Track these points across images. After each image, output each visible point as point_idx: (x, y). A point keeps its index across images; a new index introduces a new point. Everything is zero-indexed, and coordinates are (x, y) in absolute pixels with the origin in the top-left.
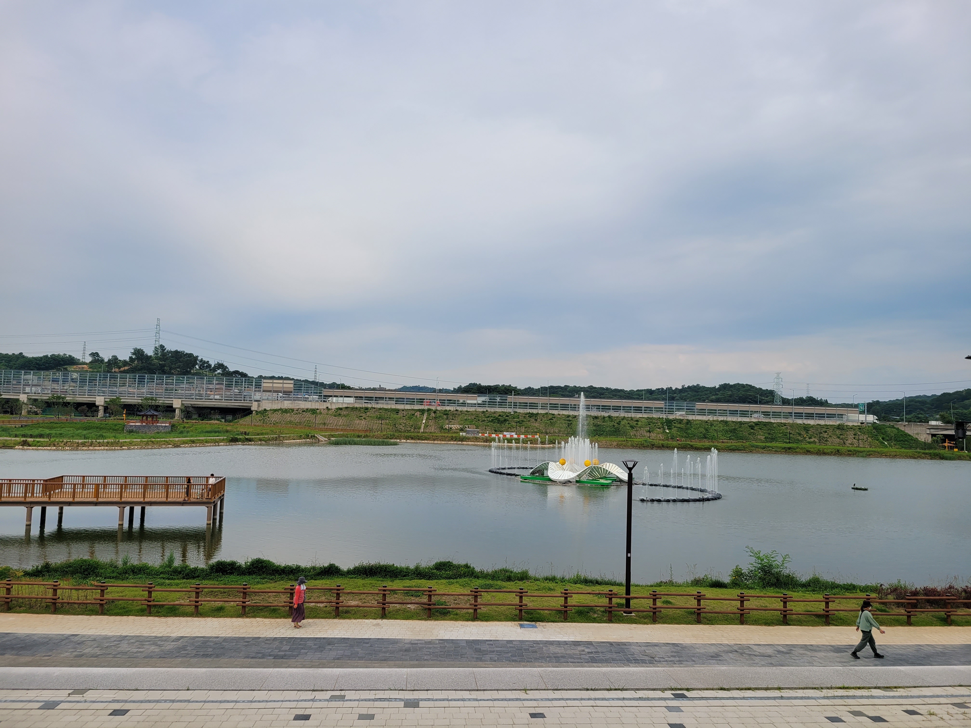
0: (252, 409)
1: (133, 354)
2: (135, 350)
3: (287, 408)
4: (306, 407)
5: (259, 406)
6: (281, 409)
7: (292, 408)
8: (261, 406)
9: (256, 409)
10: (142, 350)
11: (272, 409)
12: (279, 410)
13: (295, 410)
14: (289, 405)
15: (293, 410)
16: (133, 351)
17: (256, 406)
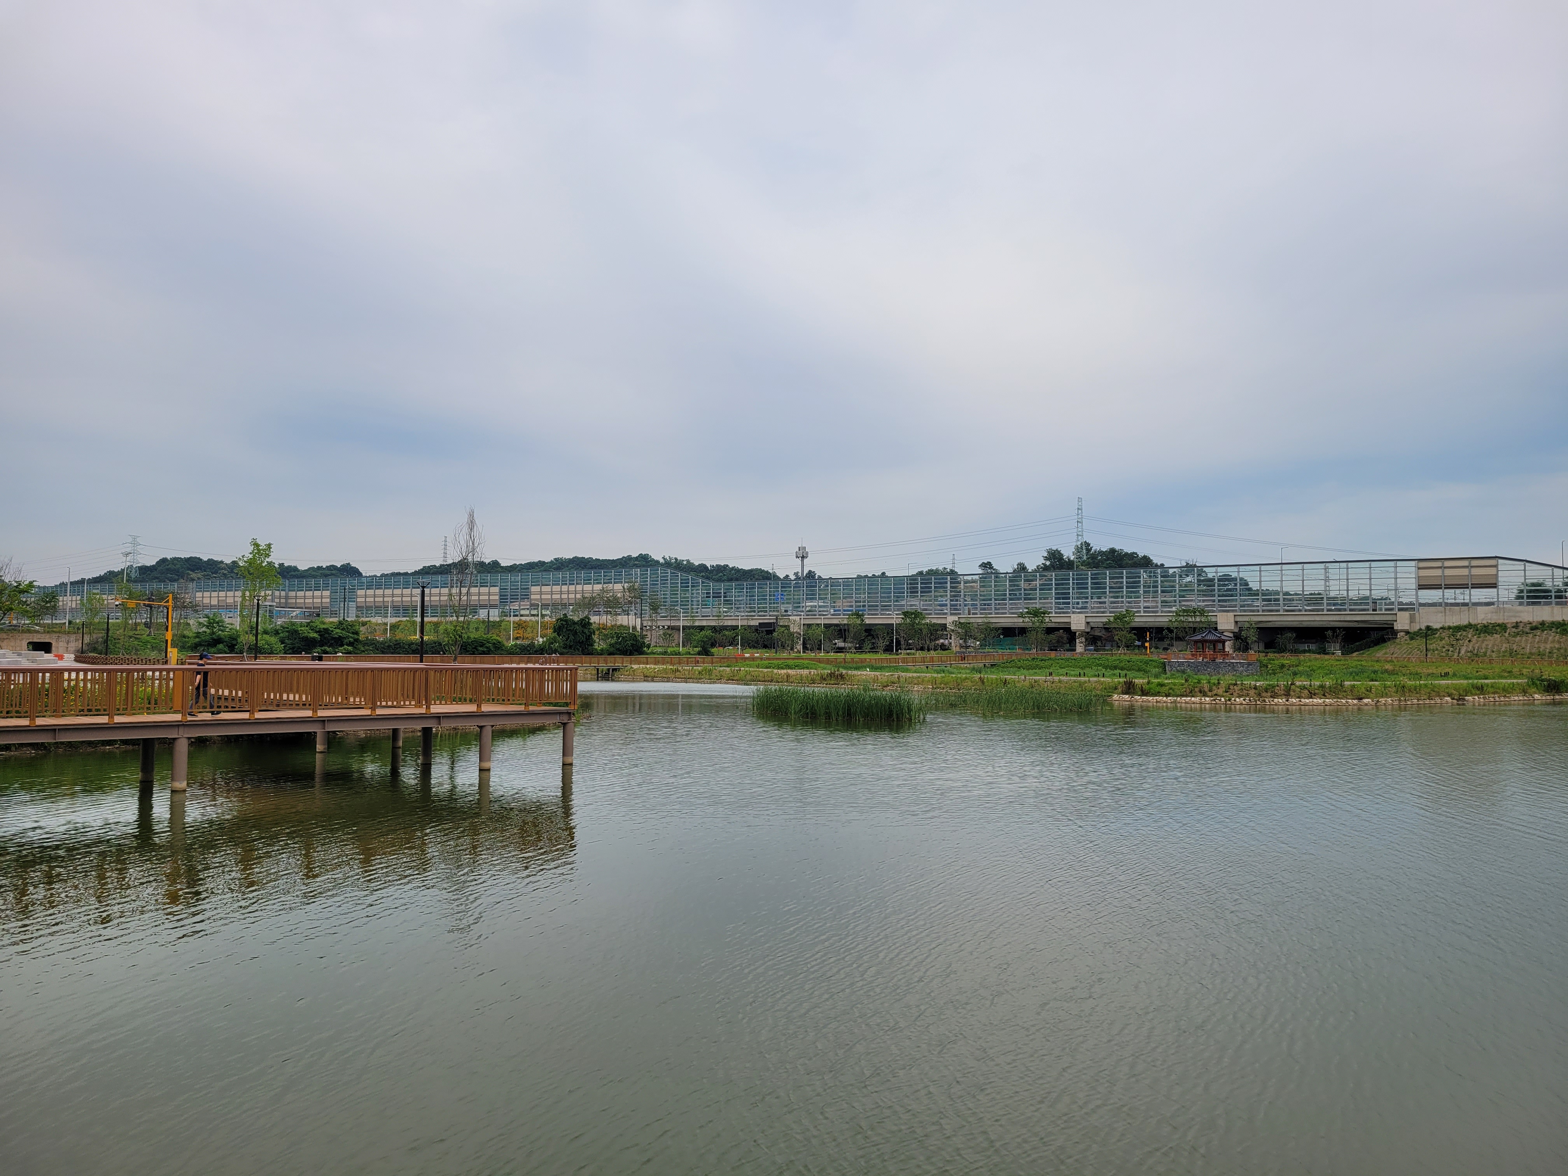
0: (1397, 626)
1: (1046, 559)
2: (1048, 552)
3: (1485, 622)
4: (1540, 619)
5: (1412, 620)
6: (1470, 626)
7: (1500, 622)
8: (1417, 620)
9: (1407, 627)
10: (1059, 552)
11: (1446, 625)
12: (1466, 627)
13: (1509, 626)
14: (1489, 616)
15: (1503, 627)
16: (1046, 554)
17: (1408, 621)
